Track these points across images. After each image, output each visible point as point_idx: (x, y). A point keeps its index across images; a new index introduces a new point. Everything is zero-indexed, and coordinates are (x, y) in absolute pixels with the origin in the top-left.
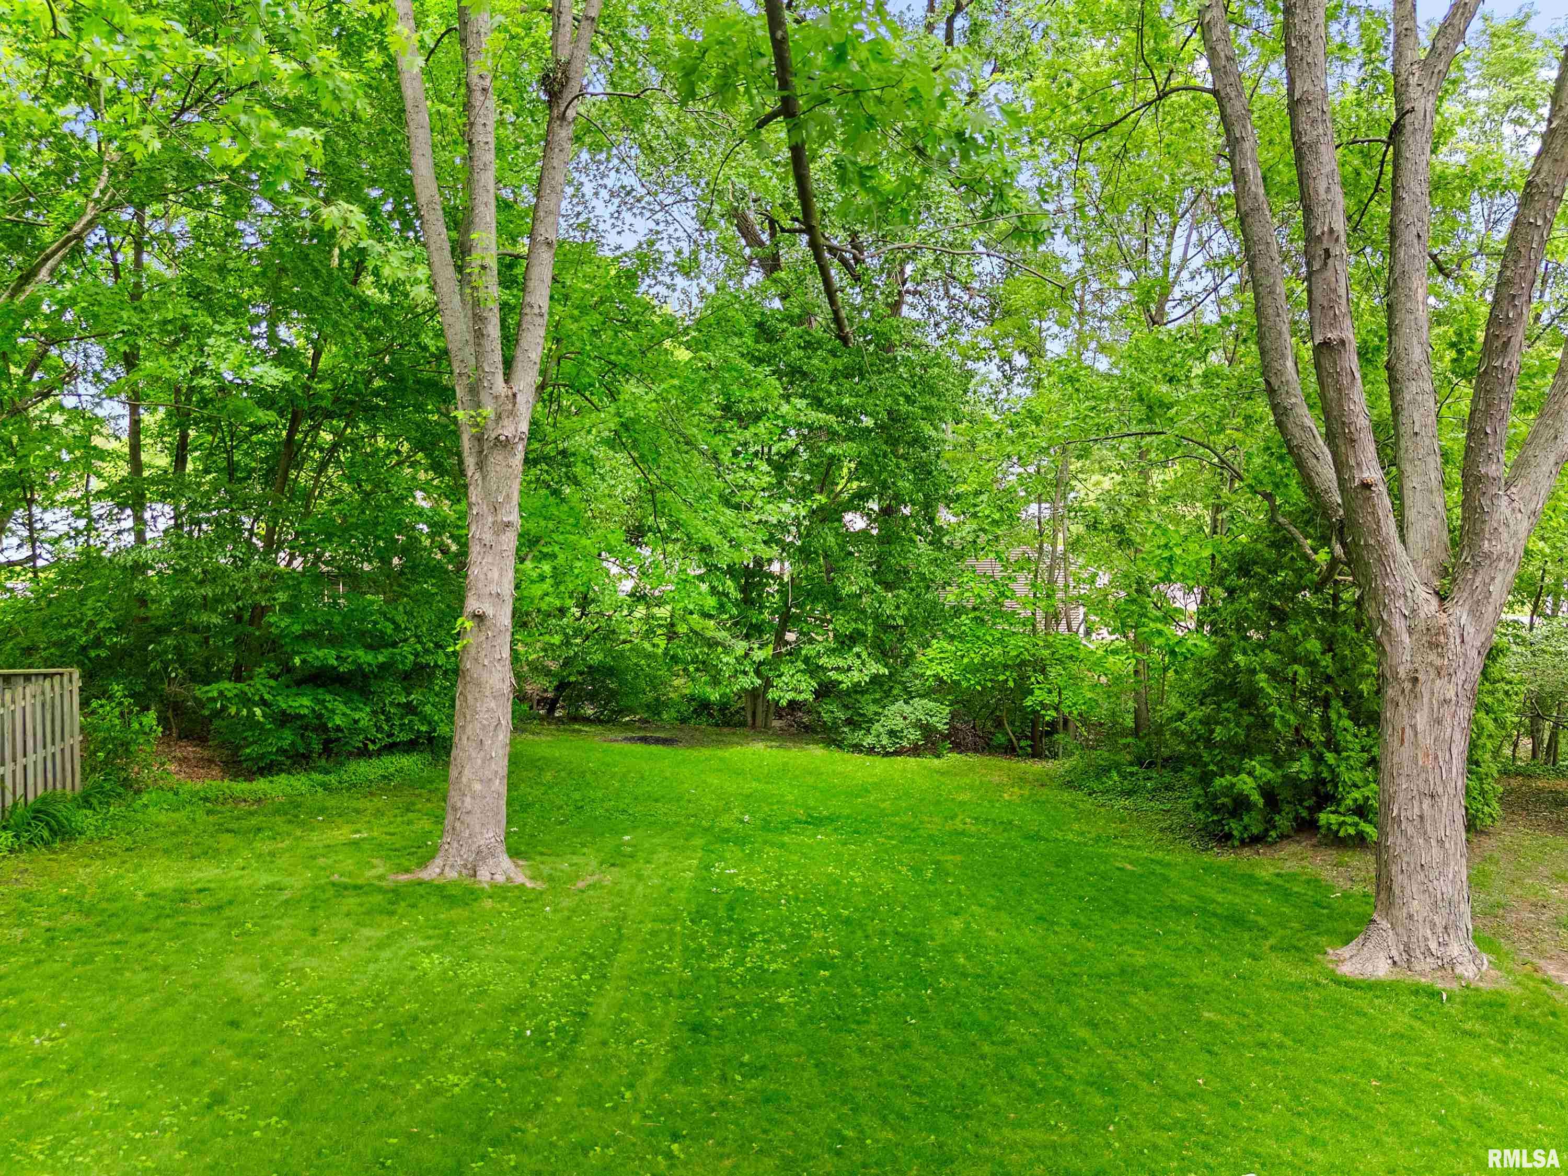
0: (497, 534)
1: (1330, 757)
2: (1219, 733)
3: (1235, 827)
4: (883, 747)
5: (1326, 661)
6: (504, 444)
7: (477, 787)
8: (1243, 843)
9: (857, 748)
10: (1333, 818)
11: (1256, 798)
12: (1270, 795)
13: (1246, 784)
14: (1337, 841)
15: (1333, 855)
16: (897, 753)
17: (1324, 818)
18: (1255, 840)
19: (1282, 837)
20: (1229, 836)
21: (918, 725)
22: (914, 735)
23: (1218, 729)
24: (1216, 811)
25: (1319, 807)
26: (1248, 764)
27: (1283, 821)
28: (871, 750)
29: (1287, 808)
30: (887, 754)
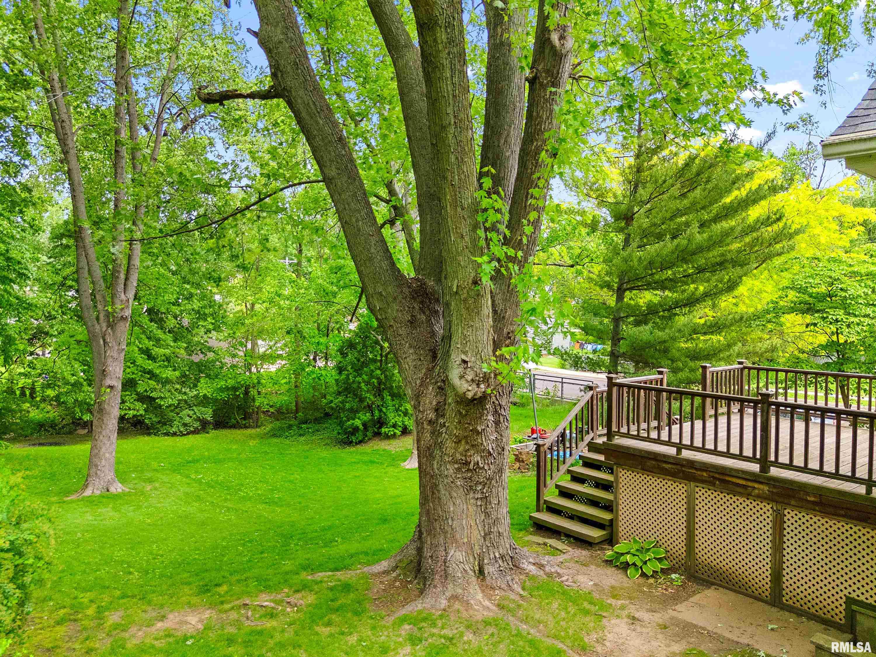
0: (119, 353)
1: (384, 410)
2: (348, 406)
3: (354, 439)
4: (181, 432)
5: (382, 377)
6: (123, 319)
7: (107, 455)
8: (356, 444)
9: (167, 434)
10: (387, 430)
11: (361, 427)
12: (364, 425)
13: (358, 423)
14: (388, 437)
15: (387, 442)
16: (188, 434)
17: (383, 430)
18: (360, 442)
19: (369, 439)
20: (351, 442)
21: (198, 419)
22: (197, 424)
23: (347, 404)
24: (346, 433)
25: (380, 427)
26: (357, 415)
27: (369, 434)
28: (174, 434)
29: (370, 429)
30: (184, 435)
